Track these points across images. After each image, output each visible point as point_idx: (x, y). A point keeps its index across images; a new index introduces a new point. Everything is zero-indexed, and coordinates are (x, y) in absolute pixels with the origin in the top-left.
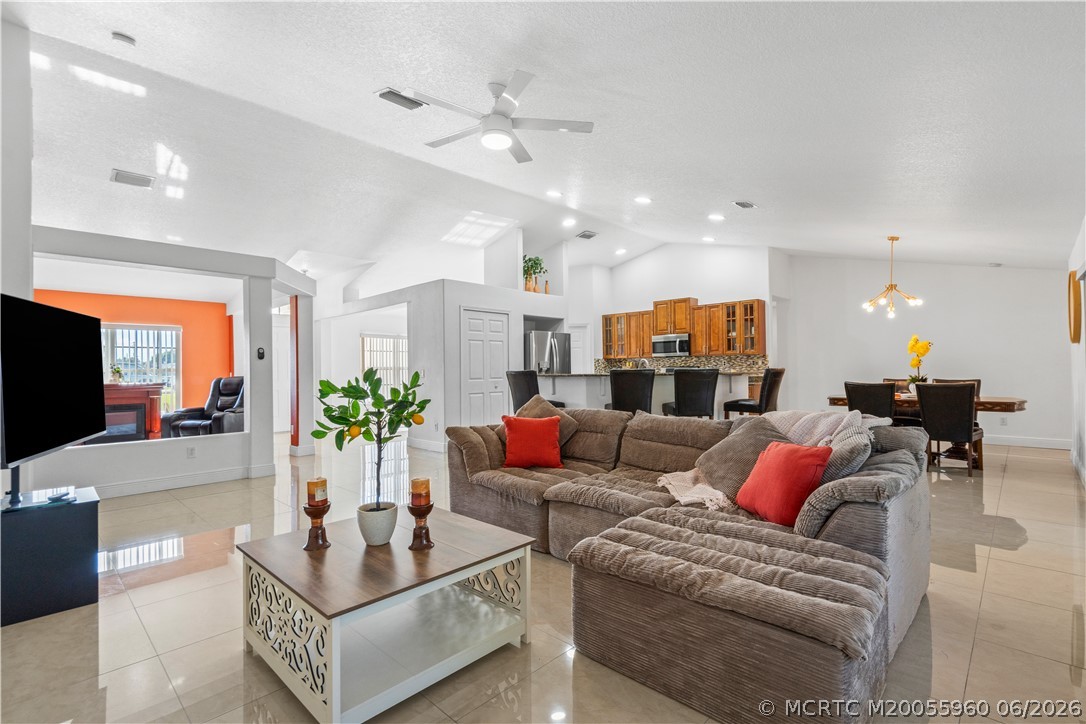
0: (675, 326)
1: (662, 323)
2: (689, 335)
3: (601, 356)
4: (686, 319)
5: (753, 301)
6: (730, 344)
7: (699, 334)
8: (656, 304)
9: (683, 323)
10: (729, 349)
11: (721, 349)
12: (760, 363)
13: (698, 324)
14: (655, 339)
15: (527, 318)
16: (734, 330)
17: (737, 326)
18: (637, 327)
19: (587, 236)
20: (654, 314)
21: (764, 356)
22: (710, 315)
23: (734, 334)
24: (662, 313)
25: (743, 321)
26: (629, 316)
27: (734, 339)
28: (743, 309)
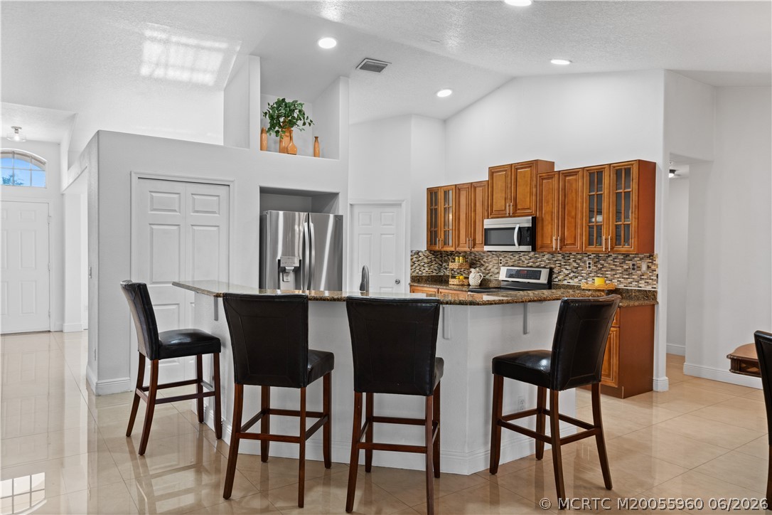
0: (515, 205)
1: (499, 203)
2: (534, 220)
3: (423, 246)
4: (531, 194)
5: (630, 163)
6: (594, 235)
7: (547, 218)
8: (493, 171)
9: (526, 199)
10: (590, 243)
11: (578, 244)
12: (644, 268)
13: (548, 202)
14: (489, 223)
15: (264, 191)
16: (600, 212)
17: (605, 205)
18: (467, 205)
19: (374, 67)
20: (490, 184)
21: (651, 256)
22: (564, 189)
23: (599, 218)
24: (499, 184)
25: (613, 198)
26: (458, 188)
27: (599, 227)
28: (613, 176)
